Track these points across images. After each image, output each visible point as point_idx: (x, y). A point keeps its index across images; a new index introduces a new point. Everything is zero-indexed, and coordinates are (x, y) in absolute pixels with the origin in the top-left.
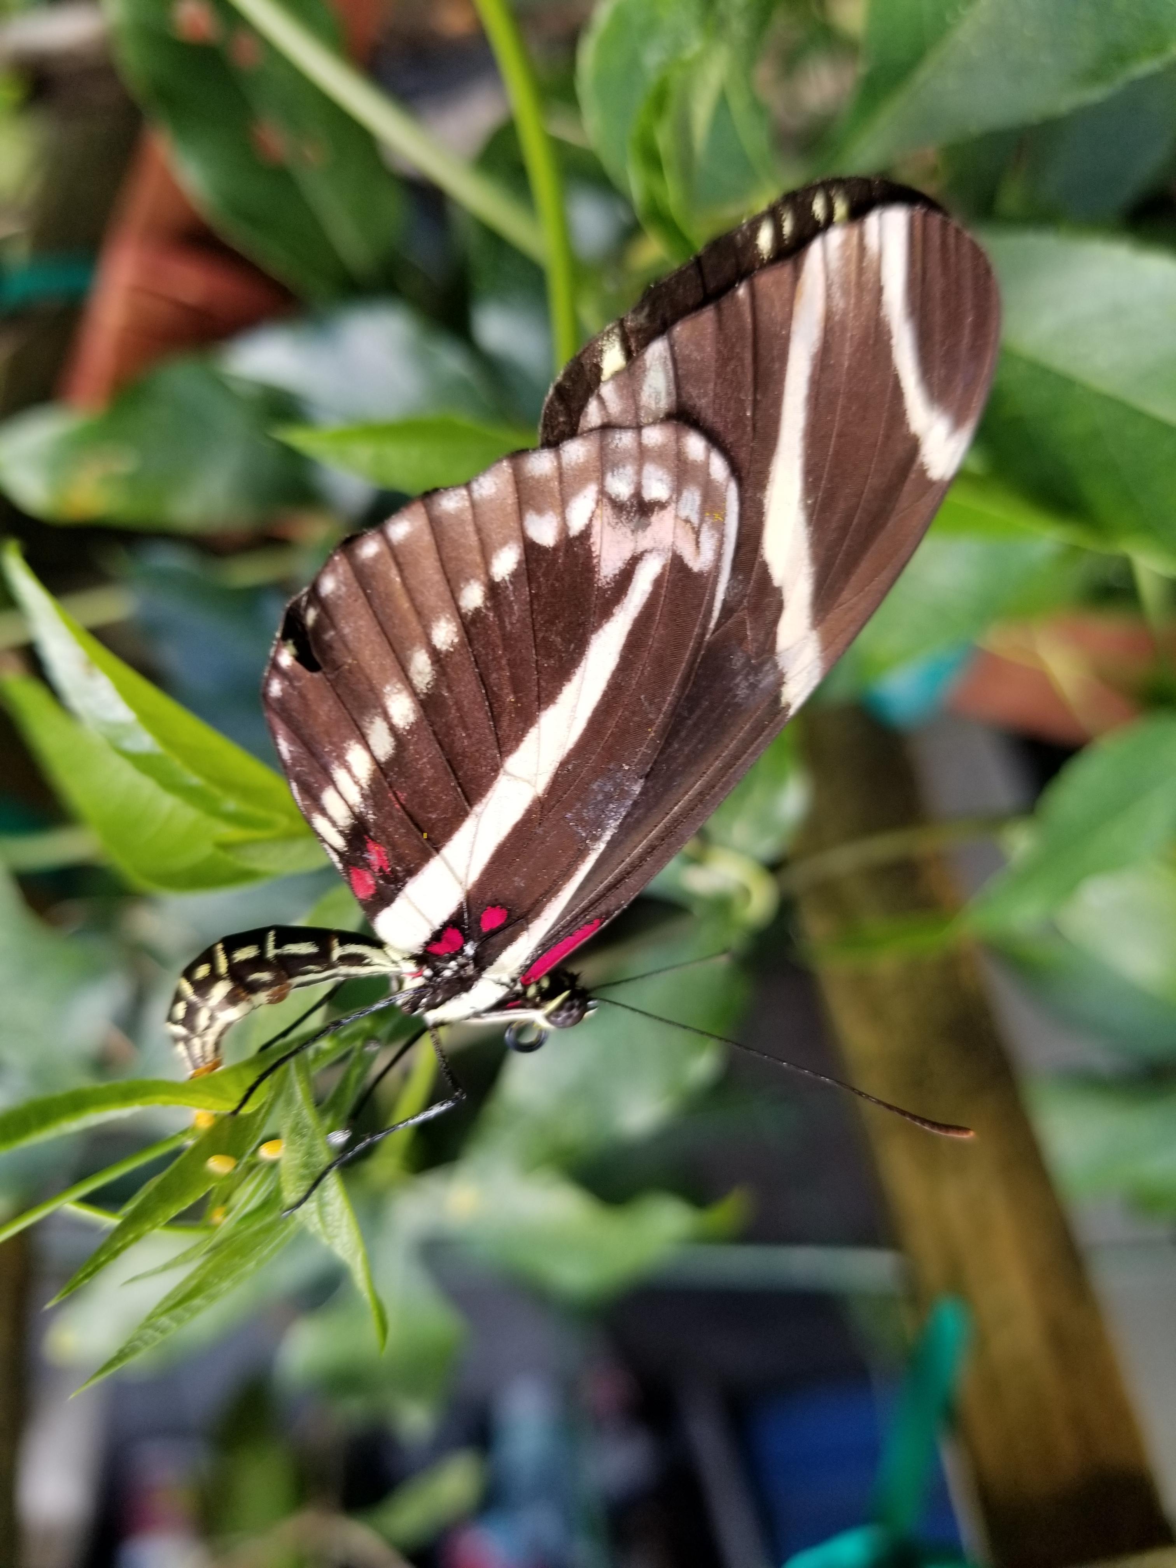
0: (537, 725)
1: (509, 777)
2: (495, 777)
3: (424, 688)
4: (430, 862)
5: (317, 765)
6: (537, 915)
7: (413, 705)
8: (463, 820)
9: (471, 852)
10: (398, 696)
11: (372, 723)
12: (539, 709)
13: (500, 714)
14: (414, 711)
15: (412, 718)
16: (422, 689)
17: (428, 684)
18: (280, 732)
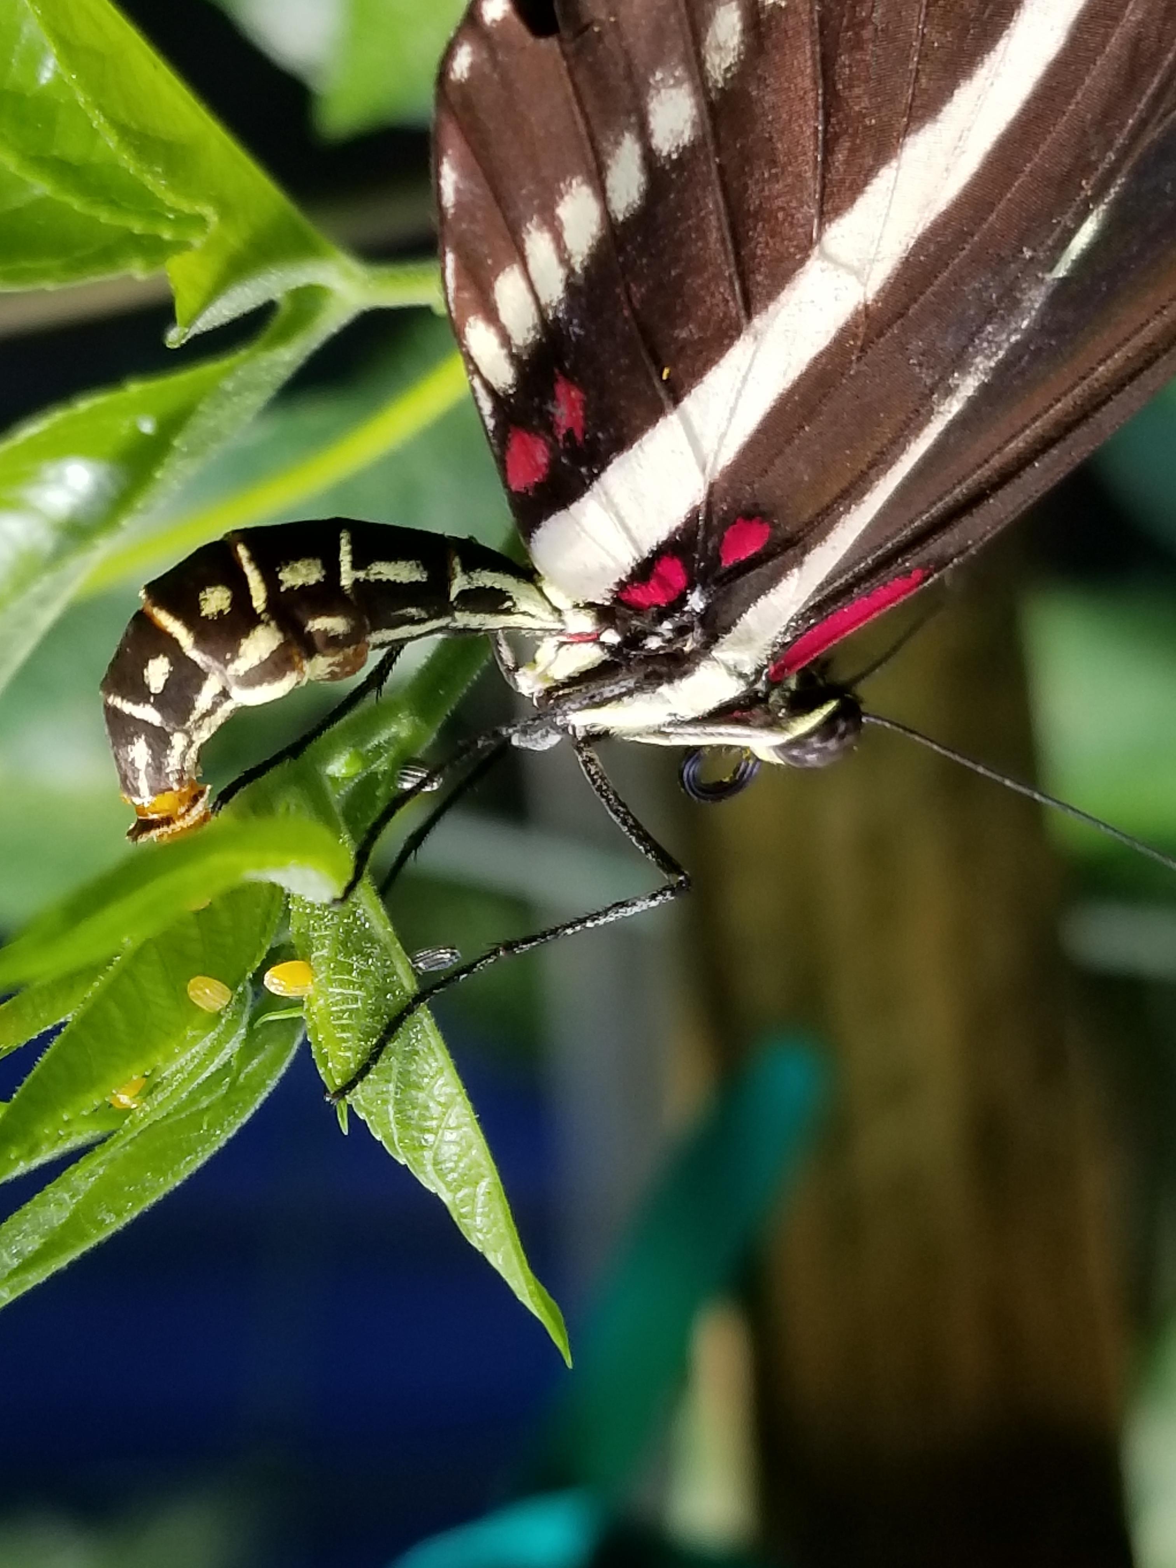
0: (894, 163)
1: (825, 264)
2: (802, 263)
3: (720, 79)
4: (658, 425)
5: (501, 221)
6: (822, 537)
7: (694, 112)
8: (730, 345)
9: (733, 410)
10: (673, 92)
11: (618, 143)
12: (906, 132)
13: (837, 137)
14: (694, 124)
15: (687, 137)
16: (716, 81)
17: (728, 70)
18: (450, 152)
